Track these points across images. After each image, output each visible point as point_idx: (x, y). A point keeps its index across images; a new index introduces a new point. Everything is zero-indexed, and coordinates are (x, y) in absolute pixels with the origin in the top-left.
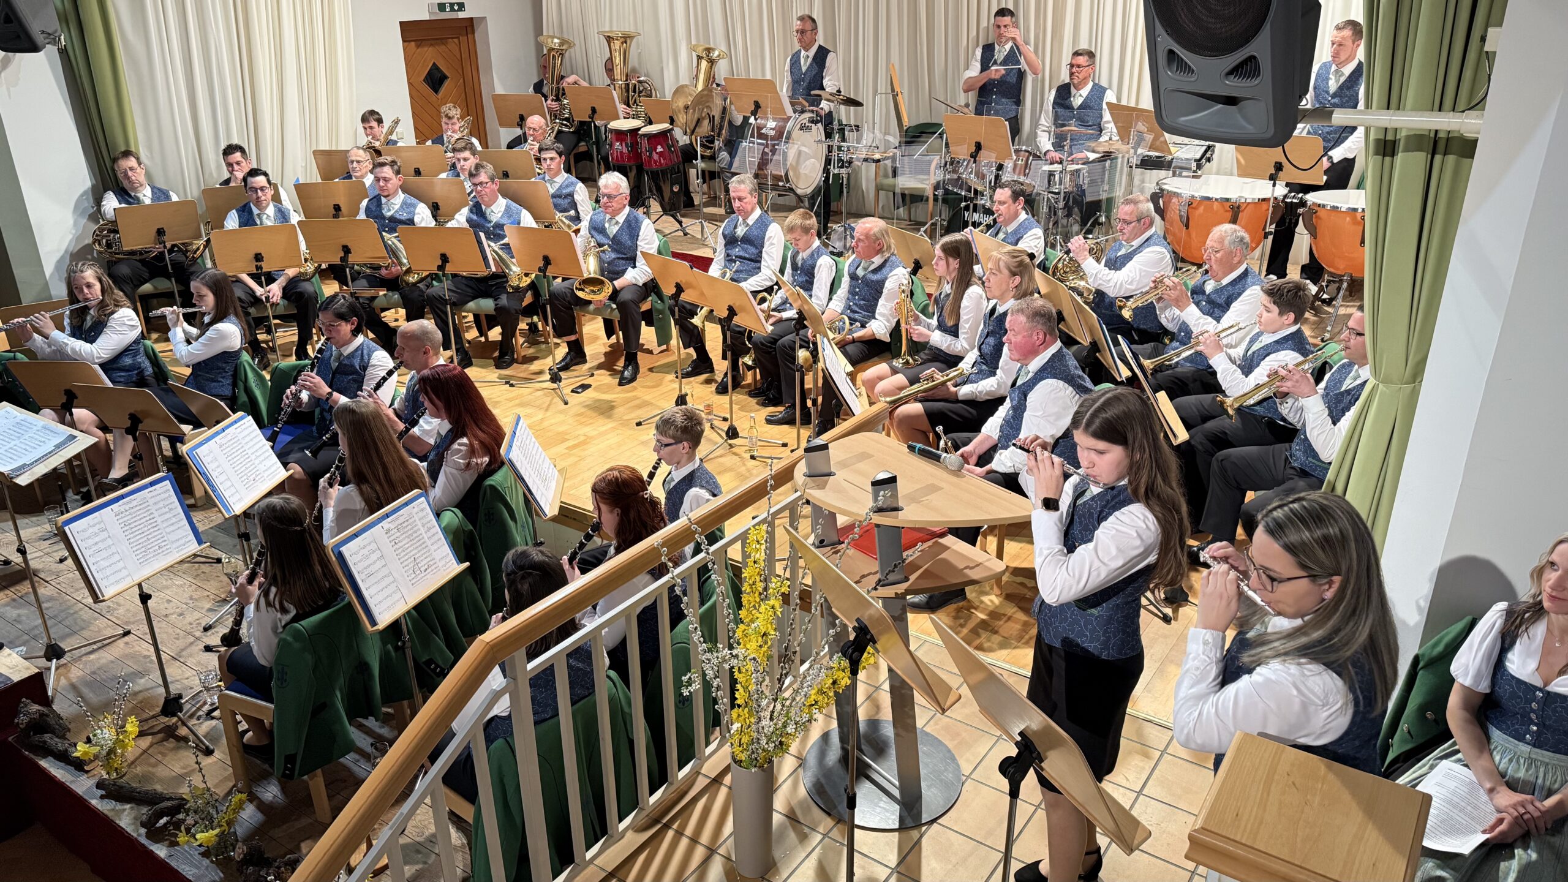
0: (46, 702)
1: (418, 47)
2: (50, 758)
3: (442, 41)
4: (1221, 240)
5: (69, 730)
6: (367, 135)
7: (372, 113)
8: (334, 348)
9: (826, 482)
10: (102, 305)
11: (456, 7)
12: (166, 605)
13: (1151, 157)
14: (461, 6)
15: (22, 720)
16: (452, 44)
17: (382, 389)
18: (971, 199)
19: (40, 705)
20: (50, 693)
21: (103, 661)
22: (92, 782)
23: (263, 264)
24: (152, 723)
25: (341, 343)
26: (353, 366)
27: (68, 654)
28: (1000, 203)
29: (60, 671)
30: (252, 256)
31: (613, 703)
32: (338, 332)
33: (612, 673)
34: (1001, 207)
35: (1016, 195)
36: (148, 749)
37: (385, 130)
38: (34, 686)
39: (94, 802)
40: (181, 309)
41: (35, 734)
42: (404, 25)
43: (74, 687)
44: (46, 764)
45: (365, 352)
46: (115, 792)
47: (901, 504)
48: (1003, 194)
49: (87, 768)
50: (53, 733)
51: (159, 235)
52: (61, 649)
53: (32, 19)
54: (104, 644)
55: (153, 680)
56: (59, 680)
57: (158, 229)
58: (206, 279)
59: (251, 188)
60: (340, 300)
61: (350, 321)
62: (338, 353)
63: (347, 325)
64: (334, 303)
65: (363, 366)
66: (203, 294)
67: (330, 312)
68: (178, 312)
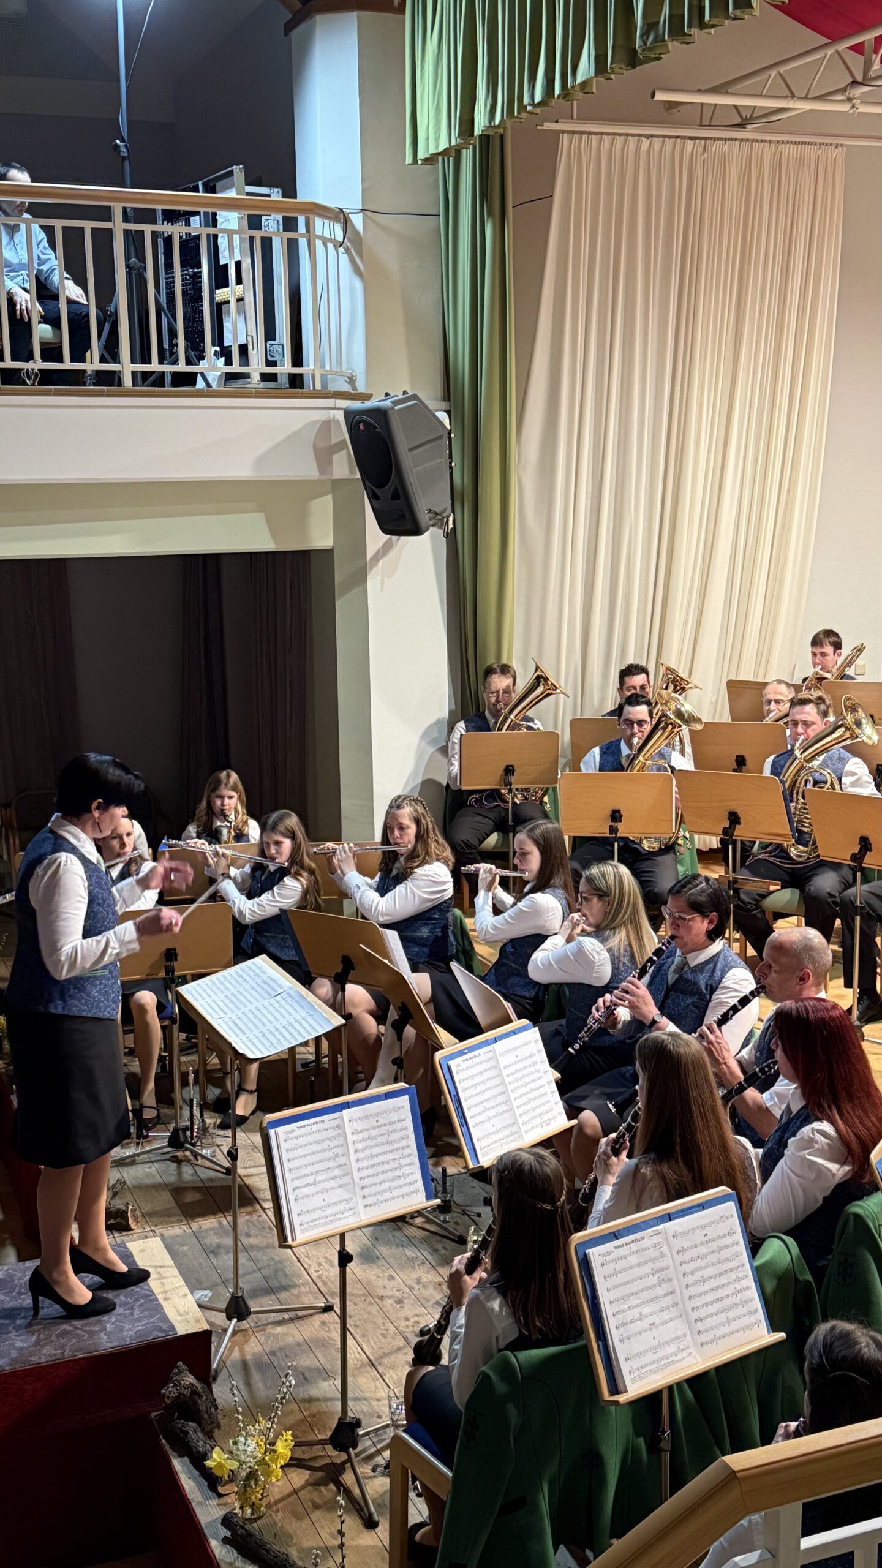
0: (206, 1376)
2: (186, 1459)
5: (219, 1426)
6: (815, 665)
7: (829, 633)
8: (679, 953)
10: (412, 856)
12: (386, 1282)
15: (170, 1392)
17: (730, 1023)
19: (197, 1378)
20: (215, 1366)
21: (289, 1340)
22: (220, 1513)
23: (620, 825)
24: (317, 1451)
25: (690, 946)
26: (696, 984)
27: (252, 1317)
29: (239, 1337)
30: (609, 812)
32: (689, 929)
36: (299, 1489)
37: (840, 661)
38: (198, 1348)
39: (215, 1544)
40: (499, 871)
41: (179, 1418)
43: (245, 1366)
44: (179, 1465)
45: (719, 966)
46: (241, 1538)
49: (220, 1489)
50: (199, 1424)
51: (506, 774)
52: (247, 1307)
53: (421, 494)
54: (298, 1315)
55: (330, 1388)
56: (231, 1350)
57: (507, 767)
58: (538, 832)
59: (626, 720)
60: (701, 883)
61: (708, 916)
62: (682, 961)
63: (703, 922)
64: (691, 886)
65: (711, 986)
66: (528, 853)
67: (683, 899)
68: (494, 872)
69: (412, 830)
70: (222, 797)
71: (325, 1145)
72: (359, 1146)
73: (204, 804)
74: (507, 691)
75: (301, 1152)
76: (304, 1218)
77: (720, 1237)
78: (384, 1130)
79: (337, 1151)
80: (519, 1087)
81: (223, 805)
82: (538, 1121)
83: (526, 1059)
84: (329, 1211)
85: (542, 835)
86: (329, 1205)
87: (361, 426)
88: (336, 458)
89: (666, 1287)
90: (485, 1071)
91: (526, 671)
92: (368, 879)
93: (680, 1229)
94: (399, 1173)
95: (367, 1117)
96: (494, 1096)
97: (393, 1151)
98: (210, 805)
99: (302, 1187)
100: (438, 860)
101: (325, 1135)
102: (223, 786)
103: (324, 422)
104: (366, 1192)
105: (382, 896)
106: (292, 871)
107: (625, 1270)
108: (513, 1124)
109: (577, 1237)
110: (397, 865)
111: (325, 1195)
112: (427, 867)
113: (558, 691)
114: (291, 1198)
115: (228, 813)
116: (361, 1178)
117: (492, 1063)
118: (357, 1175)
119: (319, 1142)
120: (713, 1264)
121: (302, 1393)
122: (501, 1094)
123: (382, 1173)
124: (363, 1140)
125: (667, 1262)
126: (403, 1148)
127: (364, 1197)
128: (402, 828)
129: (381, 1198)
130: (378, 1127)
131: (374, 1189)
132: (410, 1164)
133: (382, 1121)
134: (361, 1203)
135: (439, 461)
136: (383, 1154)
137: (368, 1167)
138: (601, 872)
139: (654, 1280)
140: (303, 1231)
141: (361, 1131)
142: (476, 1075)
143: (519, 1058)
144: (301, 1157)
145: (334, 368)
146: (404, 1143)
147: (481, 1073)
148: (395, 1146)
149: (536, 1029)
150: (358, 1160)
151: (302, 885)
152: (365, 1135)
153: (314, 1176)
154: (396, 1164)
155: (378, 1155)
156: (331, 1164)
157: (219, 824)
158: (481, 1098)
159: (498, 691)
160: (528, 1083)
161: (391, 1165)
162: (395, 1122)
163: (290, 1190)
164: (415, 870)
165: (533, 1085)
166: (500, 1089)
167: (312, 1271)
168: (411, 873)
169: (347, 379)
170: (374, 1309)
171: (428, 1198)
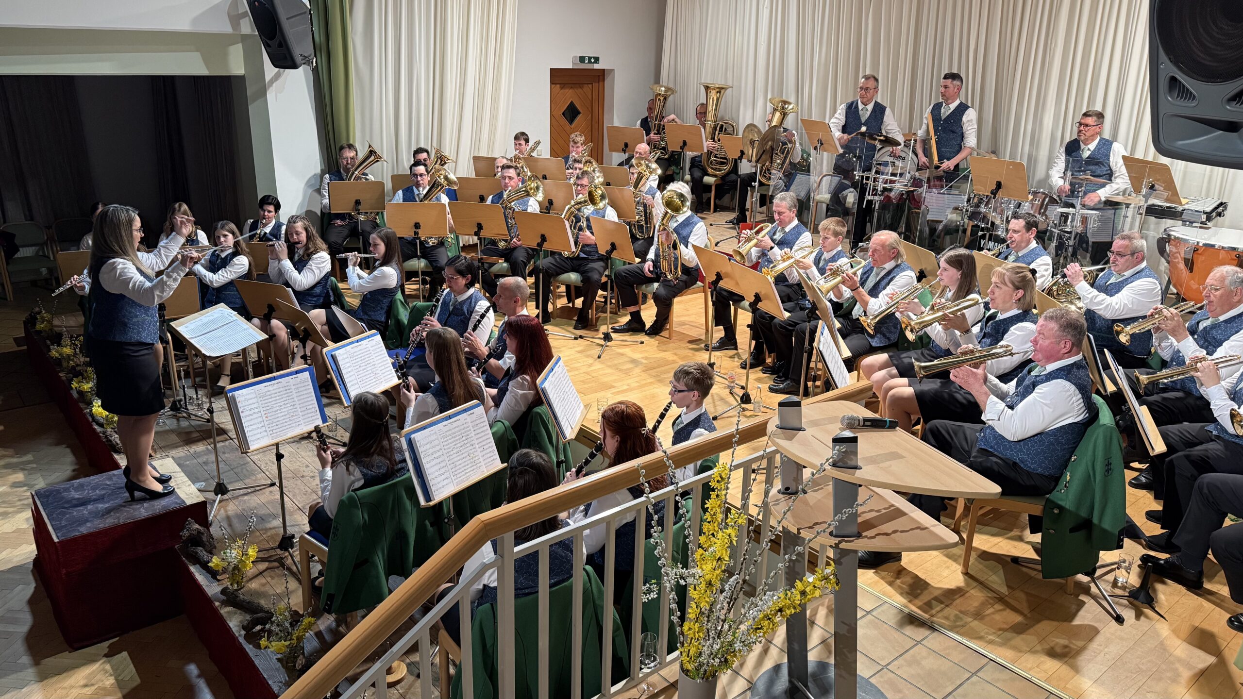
0: (206, 524)
1: (562, 88)
2: (198, 566)
3: (580, 85)
4: (1223, 279)
5: (215, 547)
6: (516, 150)
8: (452, 295)
9: (795, 435)
11: (593, 60)
12: (304, 469)
13: (1162, 207)
14: (597, 60)
15: (185, 533)
16: (587, 89)
18: (988, 229)
19: (200, 525)
20: (210, 519)
21: (252, 502)
22: (219, 589)
24: (272, 553)
26: (462, 310)
27: (230, 493)
28: (1015, 231)
29: (222, 504)
31: (586, 593)
32: (457, 283)
33: (588, 568)
34: (1015, 235)
35: (1029, 226)
36: (264, 571)
37: (529, 148)
38: (199, 511)
39: (218, 604)
40: (360, 255)
41: (192, 546)
42: (553, 72)
43: (228, 518)
44: (194, 569)
45: (473, 301)
46: (231, 598)
47: (860, 464)
48: (1017, 224)
49: (218, 577)
50: (204, 547)
51: (356, 205)
52: (226, 488)
53: (295, 44)
54: (256, 489)
55: (278, 522)
56: (219, 510)
57: (356, 200)
58: (382, 233)
59: (414, 174)
60: (462, 260)
61: (466, 276)
62: (456, 301)
63: (464, 279)
64: (456, 262)
65: (471, 309)
66: (378, 245)
67: (452, 268)
68: (357, 256)
69: (304, 234)
74: (352, 158)
85: (385, 235)
88: (242, 21)
91: (363, 147)
106: (238, 254)
113: (383, 159)
121: (260, 527)
128: (298, 233)
135: (305, 26)
149: (380, 335)
159: (347, 159)
167: (262, 467)
170: (299, 482)
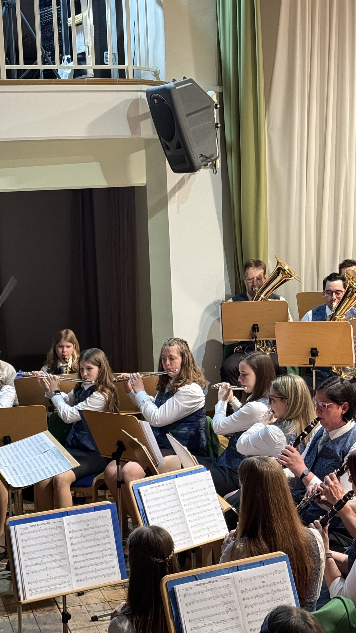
8: (325, 431)
10: (179, 378)
23: (316, 359)
25: (331, 425)
30: (310, 350)
32: (328, 413)
45: (350, 438)
51: (253, 331)
53: (194, 144)
57: (254, 325)
58: (254, 360)
59: (328, 291)
60: (338, 382)
61: (342, 404)
62: (326, 437)
63: (338, 408)
64: (330, 384)
65: (343, 451)
66: (247, 375)
67: (324, 392)
68: (228, 388)
69: (178, 361)
70: (63, 347)
71: (50, 539)
72: (75, 541)
73: (52, 351)
74: (259, 278)
75: (32, 542)
76: (33, 586)
77: (274, 584)
78: (92, 531)
79: (58, 543)
80: (192, 509)
81: (63, 352)
82: (206, 531)
83: (199, 490)
84: (51, 582)
85: (257, 362)
86: (51, 578)
87: (155, 100)
88: (142, 123)
89: (232, 614)
90: (167, 496)
92: (151, 397)
93: (244, 577)
94: (101, 560)
95: (81, 522)
96: (172, 513)
97: (98, 545)
98: (55, 352)
99: (32, 565)
100: (195, 382)
101: (49, 532)
102: (63, 339)
103: (134, 100)
104: (78, 571)
105: (158, 407)
106: (99, 388)
107: (202, 601)
108: (185, 532)
109: (168, 578)
110: (168, 386)
111: (48, 572)
112: (187, 386)
113: (292, 278)
114: (24, 572)
115: (66, 357)
116: (75, 562)
117: (172, 491)
118: (72, 560)
119: (46, 536)
120: (268, 601)
122: (178, 511)
123: (90, 559)
124: (78, 537)
125: (234, 597)
126: (106, 544)
127: (77, 575)
129: (88, 576)
130: (88, 529)
131: (83, 570)
132: (111, 555)
133: (91, 526)
134: (74, 578)
135: (209, 122)
136: (91, 547)
137: (80, 555)
138: (283, 382)
139: (223, 609)
140: (31, 594)
141: (76, 531)
142: (159, 498)
143: (193, 490)
144: (32, 546)
145: (144, 66)
146: (107, 540)
147: (163, 497)
148: (101, 542)
149: (209, 472)
150: (73, 550)
151: (105, 398)
152: (79, 534)
153: (41, 559)
154: (100, 555)
155: (87, 547)
156: (54, 552)
157: (61, 365)
158: (162, 513)
159: (253, 279)
160: (200, 507)
161: (97, 555)
162: (100, 526)
163: (23, 567)
164: (179, 389)
165: (204, 508)
166: (178, 508)
168: (177, 391)
169: (153, 74)
171: (122, 578)
